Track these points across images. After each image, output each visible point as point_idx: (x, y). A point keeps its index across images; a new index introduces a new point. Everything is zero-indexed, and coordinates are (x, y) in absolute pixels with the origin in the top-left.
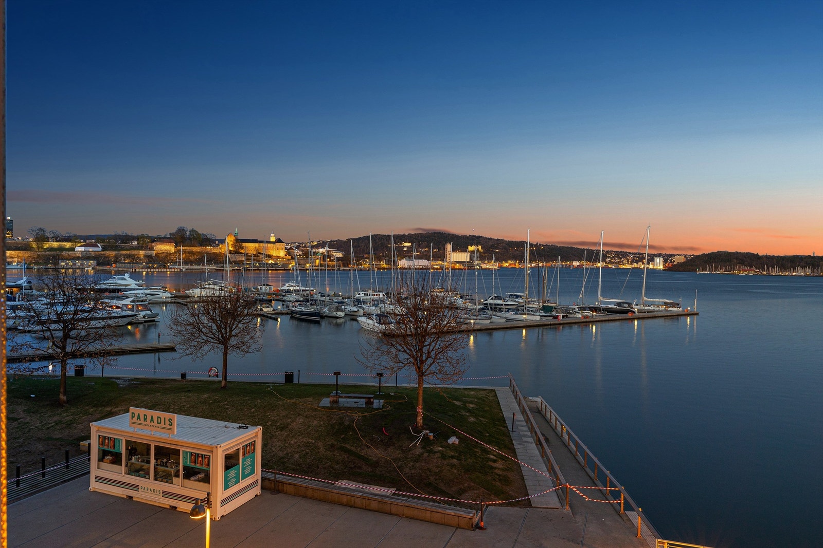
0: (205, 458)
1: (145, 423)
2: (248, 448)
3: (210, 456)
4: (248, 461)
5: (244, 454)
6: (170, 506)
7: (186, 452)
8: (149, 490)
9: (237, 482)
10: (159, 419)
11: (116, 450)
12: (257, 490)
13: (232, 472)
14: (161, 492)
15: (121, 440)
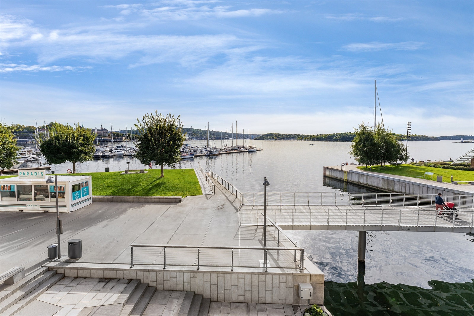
0: (62, 187)
1: (28, 176)
2: (85, 184)
3: (64, 186)
4: (85, 189)
5: (83, 186)
6: (45, 211)
7: (52, 186)
8: (32, 206)
9: (80, 197)
10: (36, 173)
11: (12, 190)
12: (91, 201)
13: (77, 193)
14: (39, 206)
15: (14, 185)
